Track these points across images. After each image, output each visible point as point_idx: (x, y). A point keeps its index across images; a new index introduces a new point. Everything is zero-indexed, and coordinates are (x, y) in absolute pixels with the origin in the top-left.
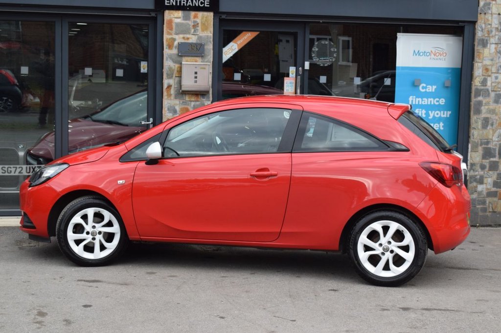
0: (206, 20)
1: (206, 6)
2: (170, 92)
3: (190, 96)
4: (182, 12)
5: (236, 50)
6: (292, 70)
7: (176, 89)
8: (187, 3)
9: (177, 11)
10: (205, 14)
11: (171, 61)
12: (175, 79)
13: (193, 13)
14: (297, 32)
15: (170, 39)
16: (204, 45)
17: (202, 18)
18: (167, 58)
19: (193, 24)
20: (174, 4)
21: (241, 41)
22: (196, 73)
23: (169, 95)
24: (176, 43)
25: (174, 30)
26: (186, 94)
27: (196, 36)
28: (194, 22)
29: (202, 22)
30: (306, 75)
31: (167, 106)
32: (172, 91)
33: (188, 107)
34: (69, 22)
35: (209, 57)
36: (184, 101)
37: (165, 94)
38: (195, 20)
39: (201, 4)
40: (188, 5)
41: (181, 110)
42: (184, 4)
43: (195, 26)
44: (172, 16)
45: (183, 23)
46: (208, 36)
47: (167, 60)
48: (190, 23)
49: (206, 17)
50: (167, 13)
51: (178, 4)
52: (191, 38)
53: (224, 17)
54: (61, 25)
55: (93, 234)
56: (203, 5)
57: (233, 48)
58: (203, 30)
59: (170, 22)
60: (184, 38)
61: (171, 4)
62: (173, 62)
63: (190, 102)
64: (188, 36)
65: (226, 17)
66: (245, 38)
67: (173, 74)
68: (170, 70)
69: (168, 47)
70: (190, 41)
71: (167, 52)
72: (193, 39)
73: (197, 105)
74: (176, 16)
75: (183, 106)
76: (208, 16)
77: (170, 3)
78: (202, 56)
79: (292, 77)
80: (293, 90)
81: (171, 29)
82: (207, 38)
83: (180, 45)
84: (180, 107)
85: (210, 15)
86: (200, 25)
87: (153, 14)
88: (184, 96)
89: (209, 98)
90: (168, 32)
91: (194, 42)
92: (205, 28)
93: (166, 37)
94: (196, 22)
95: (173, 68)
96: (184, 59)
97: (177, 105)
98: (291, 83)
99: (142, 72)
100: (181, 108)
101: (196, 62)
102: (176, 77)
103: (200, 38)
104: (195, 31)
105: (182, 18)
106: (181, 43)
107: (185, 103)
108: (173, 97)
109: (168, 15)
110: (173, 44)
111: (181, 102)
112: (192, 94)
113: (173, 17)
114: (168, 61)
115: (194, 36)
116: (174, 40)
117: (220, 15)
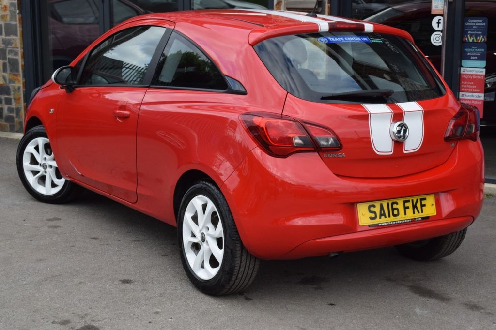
55: (44, 167)
80: (442, 7)
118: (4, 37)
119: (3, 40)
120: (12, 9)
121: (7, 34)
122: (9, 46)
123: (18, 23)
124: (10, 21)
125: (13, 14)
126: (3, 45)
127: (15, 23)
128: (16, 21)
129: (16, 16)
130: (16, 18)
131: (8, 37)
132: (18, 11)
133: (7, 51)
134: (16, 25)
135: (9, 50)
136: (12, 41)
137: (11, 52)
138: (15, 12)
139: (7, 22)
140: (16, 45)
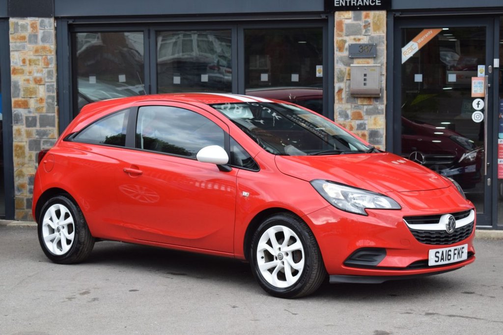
0: (378, 19)
1: (377, 4)
2: (341, 96)
3: (362, 99)
4: (353, 12)
5: (417, 49)
6: (481, 68)
7: (347, 92)
8: (357, 3)
9: (348, 12)
10: (377, 13)
11: (342, 63)
12: (346, 82)
13: (364, 13)
14: (485, 27)
15: (340, 41)
16: (376, 45)
17: (374, 17)
18: (337, 61)
19: (364, 24)
20: (344, 4)
21: (422, 39)
22: (365, 75)
23: (341, 99)
24: (347, 45)
25: (344, 31)
26: (357, 98)
27: (368, 37)
28: (366, 22)
29: (373, 22)
30: (497, 74)
31: (338, 110)
32: (344, 95)
33: (360, 111)
34: (244, 29)
35: (382, 58)
36: (356, 105)
37: (336, 98)
38: (366, 20)
39: (372, 3)
40: (358, 5)
41: (353, 115)
42: (354, 4)
43: (367, 26)
44: (342, 17)
45: (353, 24)
46: (380, 36)
47: (337, 63)
48: (362, 23)
49: (378, 16)
50: (337, 13)
51: (348, 5)
52: (363, 39)
53: (398, 14)
54: (236, 33)
56: (374, 3)
57: (413, 47)
58: (375, 30)
59: (341, 23)
60: (355, 39)
61: (341, 5)
62: (344, 65)
63: (362, 106)
64: (359, 37)
65: (400, 15)
66: (426, 36)
67: (343, 77)
68: (340, 73)
69: (338, 50)
70: (362, 42)
71: (337, 54)
72: (365, 40)
73: (370, 109)
74: (346, 17)
75: (355, 110)
76: (380, 15)
77: (339, 4)
78: (374, 58)
79: (481, 77)
80: (482, 91)
81: (342, 31)
82: (380, 39)
83: (351, 47)
84: (352, 111)
85: (383, 13)
86: (371, 25)
87: (323, 17)
88: (356, 99)
89: (382, 101)
90: (338, 34)
91: (366, 43)
92: (377, 28)
93: (336, 39)
94: (367, 21)
95: (344, 71)
96: (356, 61)
97: (348, 109)
98: (479, 83)
99: (317, 76)
100: (353, 113)
101: (368, 63)
102: (347, 80)
103: (372, 38)
104: (366, 32)
105: (353, 19)
106: (352, 45)
107: (357, 107)
108: (344, 101)
109: (339, 16)
110: (344, 46)
111: (353, 106)
112: (364, 98)
113: (344, 18)
114: (339, 64)
115: (366, 37)
116: (345, 42)
117: (394, 13)
118: (38, 128)
119: (37, 131)
120: (50, 101)
121: (41, 126)
122: (45, 137)
123: (56, 115)
124: (47, 113)
125: (50, 106)
126: (37, 137)
127: (53, 114)
128: (54, 113)
129: (54, 108)
130: (54, 110)
131: (42, 129)
132: (56, 103)
133: (42, 142)
134: (54, 116)
135: (44, 141)
136: (48, 132)
137: (46, 142)
138: (54, 104)
139: (43, 114)
140: (53, 135)
